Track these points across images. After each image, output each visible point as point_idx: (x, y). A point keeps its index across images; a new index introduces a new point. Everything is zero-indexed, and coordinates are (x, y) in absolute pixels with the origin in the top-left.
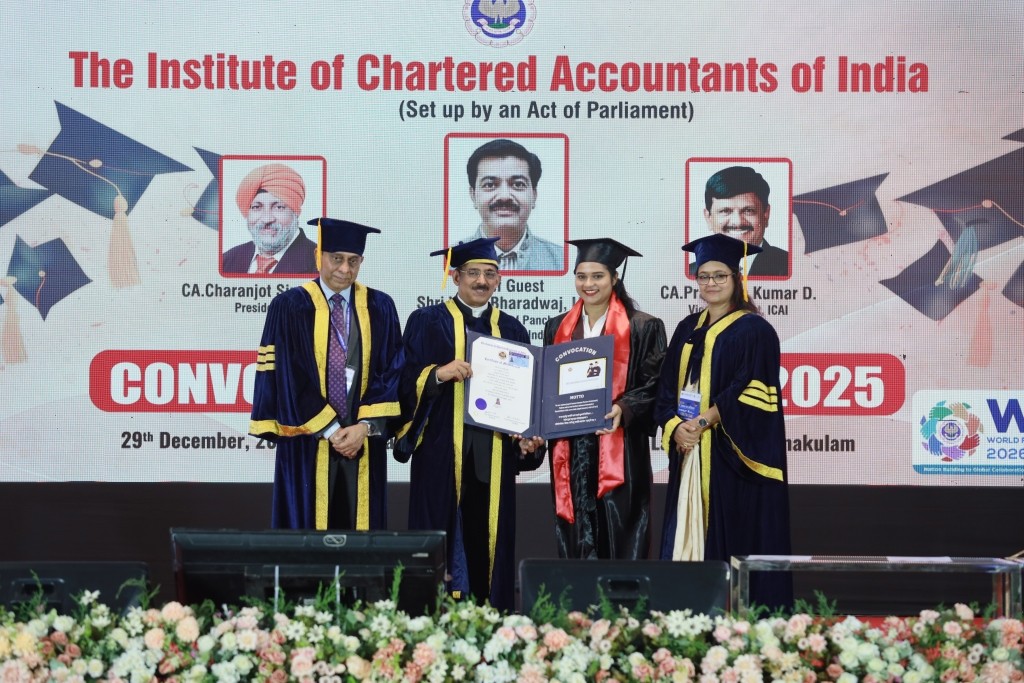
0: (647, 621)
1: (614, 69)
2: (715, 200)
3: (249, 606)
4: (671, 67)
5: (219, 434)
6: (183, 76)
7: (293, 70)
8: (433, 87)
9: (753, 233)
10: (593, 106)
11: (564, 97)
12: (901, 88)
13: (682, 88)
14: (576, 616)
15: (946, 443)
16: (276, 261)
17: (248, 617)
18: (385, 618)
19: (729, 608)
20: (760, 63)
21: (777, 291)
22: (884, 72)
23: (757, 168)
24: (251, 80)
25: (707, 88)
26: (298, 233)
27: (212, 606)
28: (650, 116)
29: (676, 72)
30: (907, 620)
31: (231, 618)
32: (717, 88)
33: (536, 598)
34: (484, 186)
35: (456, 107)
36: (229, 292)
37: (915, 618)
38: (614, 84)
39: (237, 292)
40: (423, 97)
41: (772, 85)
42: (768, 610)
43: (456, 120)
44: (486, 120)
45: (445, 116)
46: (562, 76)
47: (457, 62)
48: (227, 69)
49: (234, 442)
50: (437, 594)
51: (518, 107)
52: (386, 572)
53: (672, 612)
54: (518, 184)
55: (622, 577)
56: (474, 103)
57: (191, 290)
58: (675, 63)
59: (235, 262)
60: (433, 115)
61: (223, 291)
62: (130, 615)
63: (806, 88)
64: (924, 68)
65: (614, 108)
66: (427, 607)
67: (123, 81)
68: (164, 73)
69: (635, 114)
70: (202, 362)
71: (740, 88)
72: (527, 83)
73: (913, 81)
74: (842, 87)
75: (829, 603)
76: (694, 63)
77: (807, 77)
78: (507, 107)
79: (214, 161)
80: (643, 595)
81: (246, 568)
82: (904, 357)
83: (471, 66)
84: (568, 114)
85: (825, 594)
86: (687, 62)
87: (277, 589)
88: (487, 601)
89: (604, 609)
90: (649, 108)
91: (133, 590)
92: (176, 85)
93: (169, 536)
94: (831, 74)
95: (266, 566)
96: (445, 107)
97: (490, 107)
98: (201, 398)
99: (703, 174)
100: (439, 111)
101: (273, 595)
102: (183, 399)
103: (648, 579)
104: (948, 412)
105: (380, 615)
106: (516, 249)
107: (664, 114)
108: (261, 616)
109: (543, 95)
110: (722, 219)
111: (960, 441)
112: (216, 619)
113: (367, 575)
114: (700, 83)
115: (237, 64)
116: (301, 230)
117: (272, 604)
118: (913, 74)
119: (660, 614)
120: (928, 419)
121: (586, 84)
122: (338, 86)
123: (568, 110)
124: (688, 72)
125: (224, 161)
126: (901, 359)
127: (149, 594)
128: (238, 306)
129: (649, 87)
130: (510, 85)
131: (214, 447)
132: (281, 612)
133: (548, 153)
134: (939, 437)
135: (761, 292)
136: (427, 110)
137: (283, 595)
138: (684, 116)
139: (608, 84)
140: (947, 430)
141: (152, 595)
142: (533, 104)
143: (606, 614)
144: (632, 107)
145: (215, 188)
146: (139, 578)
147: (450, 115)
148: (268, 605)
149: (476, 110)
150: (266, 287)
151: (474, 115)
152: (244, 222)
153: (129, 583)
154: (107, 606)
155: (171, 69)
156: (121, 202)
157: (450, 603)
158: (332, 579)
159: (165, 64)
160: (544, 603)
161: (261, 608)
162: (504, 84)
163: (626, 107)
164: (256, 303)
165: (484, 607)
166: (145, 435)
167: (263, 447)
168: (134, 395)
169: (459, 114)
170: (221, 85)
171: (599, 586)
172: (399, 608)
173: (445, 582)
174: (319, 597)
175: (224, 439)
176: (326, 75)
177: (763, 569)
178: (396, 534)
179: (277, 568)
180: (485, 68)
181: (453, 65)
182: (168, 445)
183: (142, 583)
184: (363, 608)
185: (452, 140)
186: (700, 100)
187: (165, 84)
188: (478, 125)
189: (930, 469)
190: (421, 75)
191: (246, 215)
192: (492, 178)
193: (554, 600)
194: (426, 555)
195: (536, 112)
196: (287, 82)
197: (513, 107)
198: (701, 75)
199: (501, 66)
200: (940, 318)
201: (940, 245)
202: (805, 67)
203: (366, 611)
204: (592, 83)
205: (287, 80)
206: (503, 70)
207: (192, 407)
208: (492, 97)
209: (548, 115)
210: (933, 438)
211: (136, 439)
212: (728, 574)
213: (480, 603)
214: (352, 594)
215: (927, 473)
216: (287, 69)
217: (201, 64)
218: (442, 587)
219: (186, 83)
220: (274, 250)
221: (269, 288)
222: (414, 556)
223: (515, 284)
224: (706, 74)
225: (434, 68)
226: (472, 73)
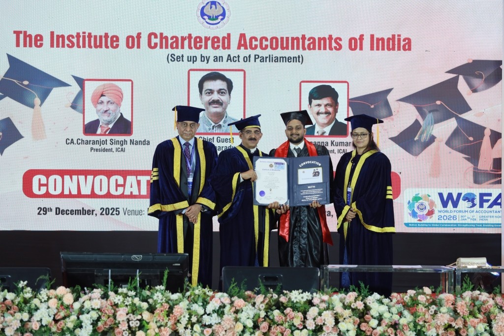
0: (282, 295)
1: (266, 40)
2: (313, 100)
3: (97, 288)
4: (293, 39)
5: (83, 208)
6: (67, 42)
7: (118, 40)
8: (183, 47)
9: (331, 116)
10: (257, 57)
11: (243, 52)
12: (399, 49)
13: (298, 48)
14: (248, 293)
15: (419, 213)
16: (109, 128)
17: (97, 293)
18: (160, 293)
19: (320, 289)
20: (334, 37)
21: (342, 143)
22: (391, 42)
23: (333, 85)
24: (98, 44)
25: (309, 49)
26: (120, 115)
27: (80, 288)
28: (283, 62)
29: (295, 41)
30: (401, 295)
31: (88, 294)
32: (314, 48)
33: (230, 285)
34: (206, 93)
35: (193, 57)
36: (88, 142)
37: (405, 294)
38: (266, 46)
39: (91, 142)
40: (178, 52)
41: (340, 47)
42: (337, 290)
43: (193, 63)
44: (207, 63)
45: (188, 61)
46: (242, 43)
47: (194, 36)
48: (87, 39)
49: (90, 212)
50: (184, 283)
51: (222, 57)
52: (160, 273)
53: (293, 291)
54: (222, 93)
55: (270, 275)
56: (201, 55)
57: (70, 141)
58: (295, 37)
59: (91, 128)
60: (183, 61)
61: (85, 142)
62: (41, 292)
63: (355, 49)
64: (409, 40)
65: (266, 58)
66: (179, 289)
67: (39, 44)
68: (58, 41)
69: (276, 61)
70: (75, 175)
71: (325, 48)
72: (226, 46)
73: (404, 46)
74: (372, 49)
75: (366, 287)
76: (304, 37)
77: (355, 44)
78: (217, 57)
79: (81, 82)
80: (280, 283)
81: (95, 270)
82: (400, 173)
83: (200, 38)
84: (245, 60)
85: (364, 283)
86: (300, 37)
87: (110, 280)
88: (207, 286)
89: (261, 290)
90: (283, 58)
91: (43, 281)
92: (63, 46)
93: (60, 255)
94: (367, 43)
95: (105, 270)
96: (188, 57)
97: (209, 57)
98: (75, 192)
99: (308, 88)
100: (185, 59)
101: (108, 284)
102: (66, 192)
103: (282, 276)
104: (420, 198)
105: (158, 292)
106: (221, 123)
107: (290, 61)
108: (103, 293)
109: (234, 51)
110: (316, 109)
111: (426, 212)
112: (82, 294)
113: (151, 274)
114: (306, 46)
115: (92, 36)
116: (121, 114)
117: (108, 287)
118: (404, 43)
119: (288, 292)
120: (411, 202)
121: (253, 46)
122: (139, 47)
123: (245, 58)
124: (301, 41)
125: (86, 82)
126: (399, 174)
127: (50, 282)
128: (92, 149)
129: (283, 48)
130: (218, 47)
131: (80, 214)
132: (111, 291)
133: (236, 79)
134: (416, 210)
135: (334, 143)
136: (180, 58)
137: (113, 283)
138: (299, 62)
139: (264, 46)
140: (420, 207)
141: (52, 283)
142: (229, 55)
143: (262, 292)
144: (275, 57)
145: (81, 95)
146: (46, 275)
147: (191, 61)
148: (106, 288)
149: (203, 58)
150: (105, 140)
151: (201, 61)
152: (95, 109)
153: (41, 277)
154: (31, 288)
155: (61, 39)
156: (37, 101)
157: (190, 287)
158: (136, 276)
159: (58, 37)
160: (234, 287)
161: (102, 289)
162: (216, 46)
163: (272, 57)
164: (100, 147)
165: (206, 289)
166: (48, 209)
167: (104, 215)
168: (43, 190)
169: (195, 60)
170: (84, 46)
171: (259, 279)
172: (167, 289)
173: (188, 277)
174: (129, 284)
175: (85, 210)
176: (133, 42)
177: (335, 271)
178: (165, 255)
179: (110, 271)
180: (207, 39)
181: (192, 38)
182: (59, 214)
183: (47, 277)
184: (150, 289)
185: (191, 72)
186: (306, 54)
187: (58, 46)
188: (204, 65)
189: (413, 225)
190: (177, 42)
191: (96, 107)
192: (210, 90)
193: (239, 286)
194: (179, 265)
195: (230, 59)
196: (115, 45)
197: (220, 57)
198: (307, 43)
199: (214, 38)
200: (417, 155)
201: (417, 121)
202: (355, 39)
203: (151, 291)
204: (256, 46)
205: (115, 44)
206: (215, 40)
207: (70, 196)
208: (210, 52)
209: (236, 61)
210: (414, 210)
211: (44, 211)
212: (319, 273)
213: (204, 287)
214: (145, 283)
215: (411, 227)
216: (115, 39)
217: (75, 36)
218: (186, 279)
219: (68, 45)
220: (109, 123)
221: (106, 140)
222: (173, 265)
223: (221, 139)
224: (309, 42)
225: (183, 39)
226: (201, 41)
